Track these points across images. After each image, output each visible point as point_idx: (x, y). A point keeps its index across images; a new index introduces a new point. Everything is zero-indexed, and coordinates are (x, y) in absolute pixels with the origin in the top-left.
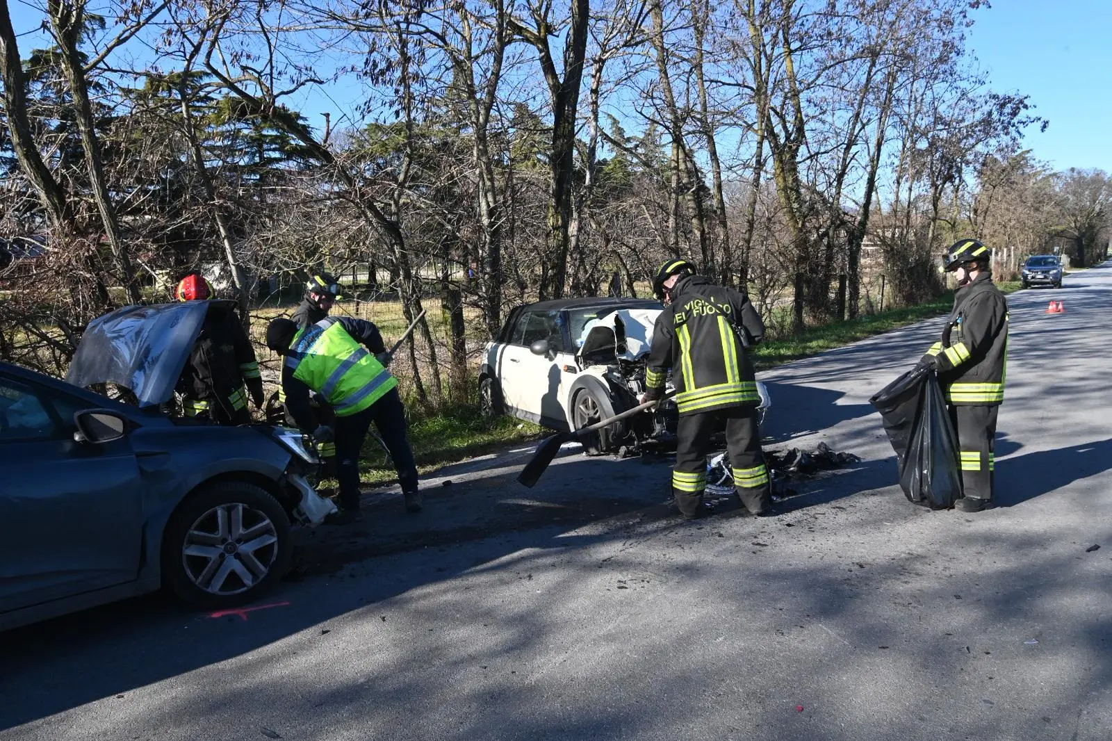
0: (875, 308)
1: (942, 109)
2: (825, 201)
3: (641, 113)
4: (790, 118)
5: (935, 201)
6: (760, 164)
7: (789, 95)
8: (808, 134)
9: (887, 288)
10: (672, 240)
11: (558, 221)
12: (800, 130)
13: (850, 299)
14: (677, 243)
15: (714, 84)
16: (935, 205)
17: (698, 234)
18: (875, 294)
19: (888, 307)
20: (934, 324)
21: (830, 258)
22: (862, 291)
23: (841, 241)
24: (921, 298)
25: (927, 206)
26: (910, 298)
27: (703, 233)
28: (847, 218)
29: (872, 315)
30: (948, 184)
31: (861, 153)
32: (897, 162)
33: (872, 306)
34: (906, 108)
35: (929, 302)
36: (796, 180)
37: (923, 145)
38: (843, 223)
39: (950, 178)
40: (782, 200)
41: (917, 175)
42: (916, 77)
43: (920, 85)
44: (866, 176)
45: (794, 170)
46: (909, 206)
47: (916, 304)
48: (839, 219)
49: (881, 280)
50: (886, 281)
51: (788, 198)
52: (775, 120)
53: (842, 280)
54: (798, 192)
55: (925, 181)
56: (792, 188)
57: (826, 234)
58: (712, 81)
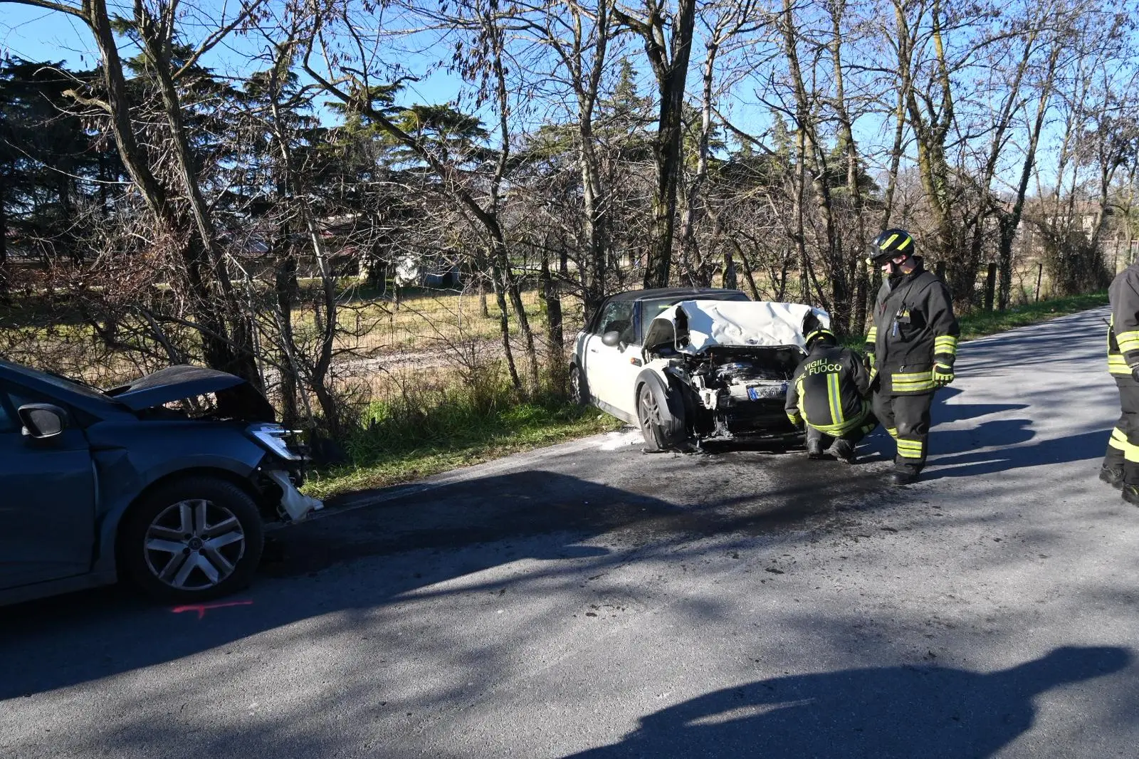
0: (1029, 298)
1: (1116, 88)
2: (975, 186)
3: (763, 100)
4: (938, 102)
5: (1105, 184)
6: (898, 151)
7: (937, 76)
8: (959, 118)
9: (1045, 278)
10: (795, 229)
11: (662, 211)
12: (950, 114)
13: (1000, 289)
14: (801, 231)
15: (854, 70)
16: (1104, 191)
17: (825, 222)
18: (1029, 283)
19: (1046, 297)
20: (1096, 315)
21: (977, 246)
22: (1015, 281)
23: (992, 228)
24: (1085, 287)
25: (1095, 191)
26: (1071, 287)
27: (830, 221)
28: (999, 204)
29: (1024, 305)
30: (1119, 167)
31: (1018, 135)
32: (1061, 145)
33: (1025, 296)
34: (1072, 88)
35: (1094, 292)
36: (944, 165)
37: (1092, 126)
38: (995, 210)
39: (1124, 161)
40: (927, 187)
41: (1085, 158)
42: (1082, 54)
43: (1088, 61)
44: (1024, 160)
45: (940, 156)
46: (1073, 191)
47: (1079, 294)
48: (990, 205)
49: (1037, 269)
50: (1043, 271)
51: (932, 184)
52: (921, 104)
53: (992, 269)
54: (944, 177)
55: (1094, 163)
56: (936, 174)
57: (975, 221)
58: (852, 67)
